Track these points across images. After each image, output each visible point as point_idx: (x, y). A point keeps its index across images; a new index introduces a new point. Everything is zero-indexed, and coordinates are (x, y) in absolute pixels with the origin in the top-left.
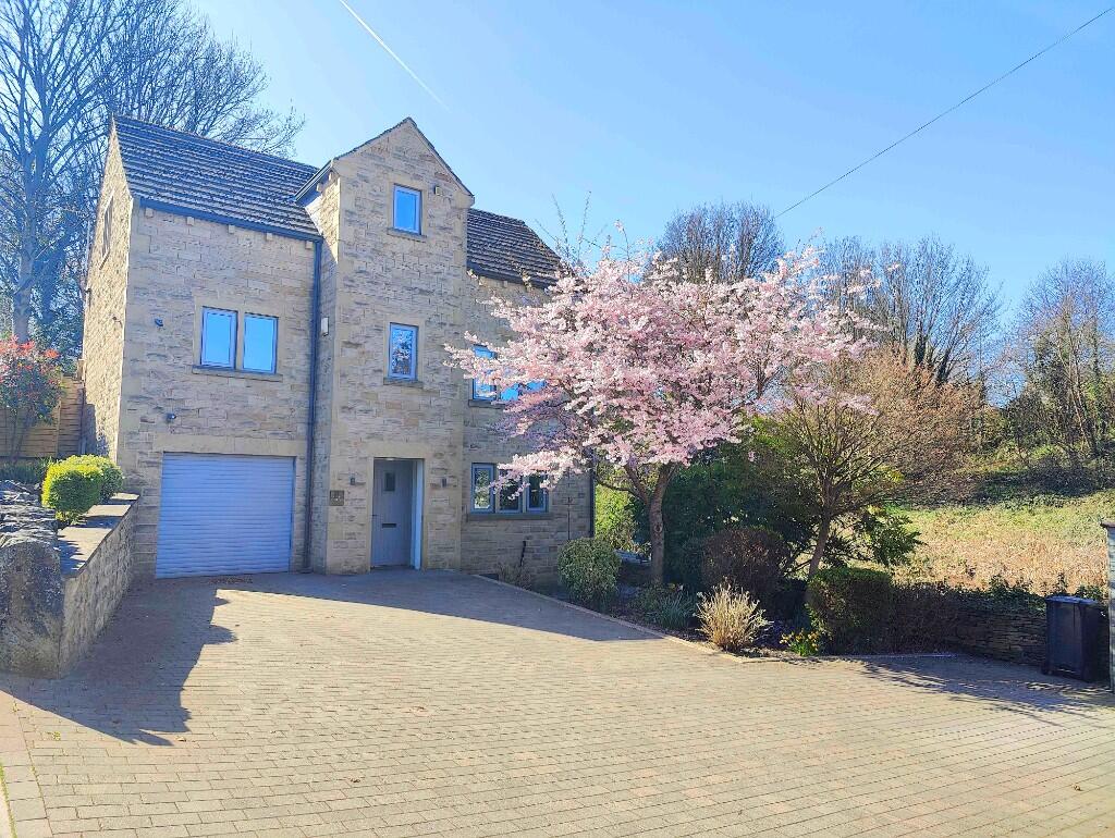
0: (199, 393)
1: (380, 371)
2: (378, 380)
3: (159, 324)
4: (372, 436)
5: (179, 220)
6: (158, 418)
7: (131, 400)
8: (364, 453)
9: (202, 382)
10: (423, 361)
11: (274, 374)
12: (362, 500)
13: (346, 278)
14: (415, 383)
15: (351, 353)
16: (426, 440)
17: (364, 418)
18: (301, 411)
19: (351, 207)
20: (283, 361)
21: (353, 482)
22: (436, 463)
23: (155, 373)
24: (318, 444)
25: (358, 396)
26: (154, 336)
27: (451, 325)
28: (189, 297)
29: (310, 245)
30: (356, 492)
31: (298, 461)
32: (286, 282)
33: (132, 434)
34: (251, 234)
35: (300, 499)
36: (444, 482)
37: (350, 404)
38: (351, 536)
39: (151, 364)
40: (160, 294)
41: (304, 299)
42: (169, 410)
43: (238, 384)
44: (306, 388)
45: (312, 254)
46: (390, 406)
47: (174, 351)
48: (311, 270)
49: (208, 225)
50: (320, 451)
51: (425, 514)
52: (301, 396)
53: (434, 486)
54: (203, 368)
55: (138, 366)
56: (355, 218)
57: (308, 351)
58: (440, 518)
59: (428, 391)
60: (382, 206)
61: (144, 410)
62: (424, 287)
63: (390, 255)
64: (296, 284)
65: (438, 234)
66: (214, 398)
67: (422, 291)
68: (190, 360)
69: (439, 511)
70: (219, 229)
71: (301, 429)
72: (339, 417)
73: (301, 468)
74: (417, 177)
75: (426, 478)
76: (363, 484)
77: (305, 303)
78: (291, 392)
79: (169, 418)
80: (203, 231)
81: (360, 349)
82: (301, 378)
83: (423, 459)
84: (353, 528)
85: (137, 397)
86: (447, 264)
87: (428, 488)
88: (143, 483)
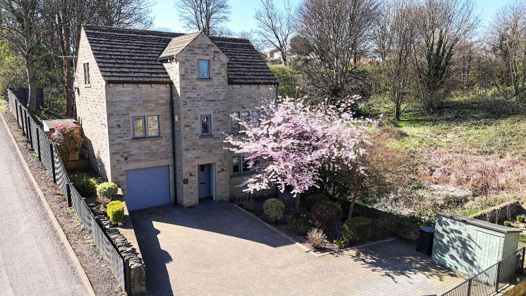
0: (134, 148)
1: (198, 134)
2: (197, 138)
3: (119, 126)
4: (197, 158)
5: (121, 85)
6: (122, 159)
7: (112, 154)
8: (194, 164)
9: (136, 144)
10: (213, 128)
11: (158, 137)
12: (194, 181)
13: (184, 101)
14: (211, 136)
15: (187, 129)
16: (216, 156)
17: (194, 151)
18: (170, 149)
19: (183, 73)
20: (162, 132)
21: (191, 175)
22: (220, 163)
23: (119, 144)
24: (177, 160)
25: (191, 144)
26: (117, 131)
27: (223, 112)
28: (128, 114)
29: (168, 85)
30: (193, 178)
31: (170, 166)
32: (161, 102)
33: (114, 166)
34: (146, 86)
35: (172, 179)
36: (223, 170)
37: (188, 148)
38: (192, 193)
39: (118, 141)
40: (118, 115)
41: (167, 107)
42: (125, 155)
43: (147, 142)
44: (171, 140)
45: (169, 89)
46: (203, 146)
47: (125, 135)
48: (169, 95)
49: (131, 85)
50: (178, 164)
51: (217, 181)
52: (170, 143)
53: (219, 172)
54: (136, 139)
55: (114, 142)
56: (185, 77)
57: (171, 126)
58: (222, 182)
59: (215, 138)
60: (194, 70)
61: (118, 157)
62: (212, 99)
63: (199, 89)
64: (165, 102)
65: (216, 76)
66: (140, 148)
67: (212, 101)
68: (130, 138)
69: (221, 180)
70: (135, 86)
71: (171, 155)
72: (185, 153)
73: (171, 169)
74: (207, 55)
75: (216, 169)
76: (194, 175)
77: (168, 108)
78: (165, 143)
79: (126, 159)
80: (129, 88)
81: (190, 127)
82: (169, 137)
83: (215, 163)
84: (192, 190)
85: (115, 153)
86: (220, 88)
87: (217, 172)
88: (121, 182)
